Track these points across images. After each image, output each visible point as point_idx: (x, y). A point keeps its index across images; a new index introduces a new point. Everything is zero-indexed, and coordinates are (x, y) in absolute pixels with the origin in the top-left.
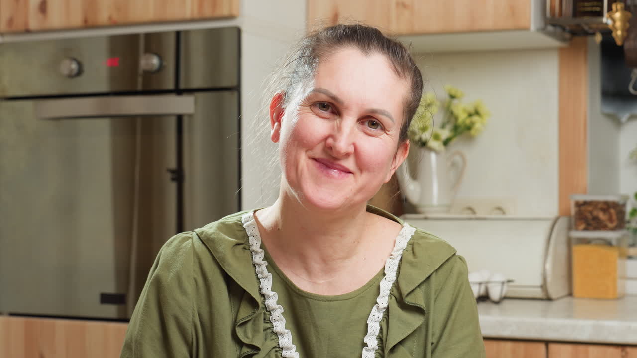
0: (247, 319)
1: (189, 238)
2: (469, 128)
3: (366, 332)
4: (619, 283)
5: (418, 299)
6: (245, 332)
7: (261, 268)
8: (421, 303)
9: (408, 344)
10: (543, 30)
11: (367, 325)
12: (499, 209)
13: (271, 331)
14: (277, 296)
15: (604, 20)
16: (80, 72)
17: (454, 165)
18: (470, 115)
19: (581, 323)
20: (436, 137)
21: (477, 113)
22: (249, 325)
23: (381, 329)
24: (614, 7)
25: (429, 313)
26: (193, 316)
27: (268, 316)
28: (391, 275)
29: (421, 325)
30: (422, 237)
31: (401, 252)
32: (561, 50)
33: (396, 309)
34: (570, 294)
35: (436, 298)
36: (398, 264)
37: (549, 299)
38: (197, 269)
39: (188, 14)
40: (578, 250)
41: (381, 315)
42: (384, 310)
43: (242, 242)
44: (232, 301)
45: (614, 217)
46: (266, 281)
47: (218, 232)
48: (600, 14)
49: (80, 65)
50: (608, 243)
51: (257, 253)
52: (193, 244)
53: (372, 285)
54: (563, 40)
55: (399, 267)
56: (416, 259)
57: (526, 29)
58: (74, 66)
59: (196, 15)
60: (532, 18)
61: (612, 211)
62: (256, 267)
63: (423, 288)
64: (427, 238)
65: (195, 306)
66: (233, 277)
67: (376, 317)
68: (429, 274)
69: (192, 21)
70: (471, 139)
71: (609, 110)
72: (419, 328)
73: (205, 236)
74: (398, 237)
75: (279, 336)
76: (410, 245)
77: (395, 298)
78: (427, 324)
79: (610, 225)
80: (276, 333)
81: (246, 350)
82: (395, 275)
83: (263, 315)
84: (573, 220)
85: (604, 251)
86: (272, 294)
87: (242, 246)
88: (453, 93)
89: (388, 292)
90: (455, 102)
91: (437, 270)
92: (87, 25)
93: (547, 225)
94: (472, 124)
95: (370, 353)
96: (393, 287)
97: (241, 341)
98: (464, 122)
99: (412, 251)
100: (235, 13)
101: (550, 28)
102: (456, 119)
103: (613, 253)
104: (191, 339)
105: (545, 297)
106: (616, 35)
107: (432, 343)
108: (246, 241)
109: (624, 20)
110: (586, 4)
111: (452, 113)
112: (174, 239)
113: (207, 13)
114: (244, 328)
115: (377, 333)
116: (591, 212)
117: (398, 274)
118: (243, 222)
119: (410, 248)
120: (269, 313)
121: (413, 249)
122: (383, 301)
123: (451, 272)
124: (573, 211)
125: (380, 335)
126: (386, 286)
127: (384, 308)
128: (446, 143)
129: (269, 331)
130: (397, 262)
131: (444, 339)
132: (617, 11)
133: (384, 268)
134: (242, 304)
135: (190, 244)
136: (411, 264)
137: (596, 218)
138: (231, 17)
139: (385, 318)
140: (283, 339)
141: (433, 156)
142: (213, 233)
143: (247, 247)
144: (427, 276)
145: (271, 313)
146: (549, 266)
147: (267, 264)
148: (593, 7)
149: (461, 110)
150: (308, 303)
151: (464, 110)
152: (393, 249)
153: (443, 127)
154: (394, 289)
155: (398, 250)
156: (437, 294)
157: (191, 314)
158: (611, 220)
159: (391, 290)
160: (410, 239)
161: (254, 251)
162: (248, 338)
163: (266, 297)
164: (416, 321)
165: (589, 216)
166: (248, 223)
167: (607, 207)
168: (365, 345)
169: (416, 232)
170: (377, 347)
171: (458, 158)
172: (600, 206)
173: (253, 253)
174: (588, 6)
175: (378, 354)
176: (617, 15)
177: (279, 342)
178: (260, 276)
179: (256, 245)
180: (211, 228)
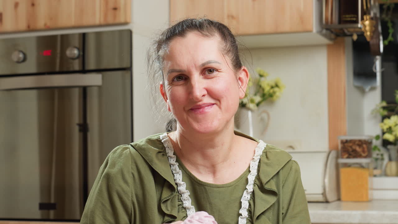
0: (168, 199)
1: (128, 148)
2: (271, 96)
3: (240, 207)
4: (370, 192)
5: (272, 186)
6: (167, 207)
7: (174, 167)
8: (274, 188)
9: (267, 214)
10: (320, 32)
11: (241, 202)
12: (291, 147)
13: (182, 206)
14: (185, 185)
15: (359, 25)
16: (25, 60)
17: (262, 120)
18: (272, 87)
19: (354, 213)
20: (252, 101)
21: (277, 86)
22: (169, 202)
23: (250, 205)
24: (365, 17)
25: (279, 195)
26: (132, 197)
27: (180, 197)
28: (254, 172)
29: (275, 203)
30: (271, 149)
31: (259, 157)
32: (328, 46)
33: (258, 193)
34: (339, 199)
35: (283, 186)
36: (257, 165)
37: (327, 202)
38: (135, 167)
39: (97, 22)
40: (343, 171)
41: (249, 197)
42: (251, 193)
43: (162, 151)
44: (157, 187)
45: (366, 150)
46: (178, 175)
47: (146, 144)
48: (356, 22)
49: (25, 55)
50: (361, 166)
51: (171, 157)
52: (130, 152)
53: (243, 178)
54: (331, 39)
55: (259, 167)
56: (269, 161)
57: (311, 31)
58: (21, 56)
59: (102, 22)
60: (313, 24)
61: (364, 146)
62: (171, 166)
63: (275, 179)
64: (274, 149)
65: (133, 190)
66: (158, 172)
67: (246, 198)
68: (278, 170)
69: (100, 26)
70: (272, 103)
71: (358, 84)
72: (274, 204)
73: (138, 147)
74: (257, 148)
75: (187, 210)
76: (264, 153)
77: (258, 186)
78: (278, 201)
79: (364, 155)
80: (185, 208)
81: (167, 218)
82: (256, 172)
83: (177, 196)
84: (340, 152)
85: (360, 171)
86: (182, 183)
87: (162, 154)
88: (262, 73)
89: (253, 182)
90: (262, 79)
91: (282, 168)
92: (30, 30)
93: (324, 156)
94: (274, 92)
95: (244, 220)
96: (255, 179)
97: (164, 212)
98: (269, 91)
99: (266, 157)
100: (128, 20)
101: (324, 31)
102: (263, 90)
103: (365, 173)
104: (130, 211)
105: (324, 201)
106: (367, 35)
107: (283, 214)
108: (164, 151)
109: (371, 26)
110: (347, 16)
111: (260, 86)
112: (118, 149)
113: (110, 20)
114: (165, 204)
115: (247, 208)
116: (351, 147)
117: (258, 171)
118: (161, 139)
119: (265, 155)
120: (180, 195)
121: (266, 155)
122: (250, 188)
123: (291, 170)
124: (340, 146)
125: (250, 209)
126: (252, 178)
127: (251, 192)
128: (258, 105)
129: (180, 207)
130: (257, 163)
131: (290, 211)
132: (367, 20)
133: (249, 167)
134: (164, 189)
135: (128, 152)
136: (267, 164)
137: (354, 151)
138: (126, 23)
139: (252, 198)
140: (190, 212)
141: (250, 113)
142: (143, 145)
143: (165, 154)
144: (277, 171)
145: (182, 195)
146: (327, 181)
147: (178, 164)
148: (351, 17)
149: (266, 83)
150: (205, 189)
151: (268, 85)
152: (254, 155)
153: (255, 95)
154: (256, 180)
155: (257, 156)
156: (284, 183)
157: (130, 196)
158: (364, 152)
159: (255, 181)
160: (264, 150)
161: (169, 157)
162: (168, 210)
163: (178, 185)
164: (272, 200)
165: (351, 150)
166: (164, 140)
167: (361, 143)
168: (241, 215)
169: (267, 146)
170: (247, 216)
171: (264, 115)
172: (357, 143)
173: (169, 158)
174: (348, 17)
175: (248, 220)
176: (367, 23)
177: (187, 214)
178: (174, 172)
179: (170, 153)
180: (142, 142)
